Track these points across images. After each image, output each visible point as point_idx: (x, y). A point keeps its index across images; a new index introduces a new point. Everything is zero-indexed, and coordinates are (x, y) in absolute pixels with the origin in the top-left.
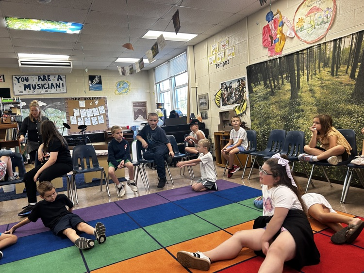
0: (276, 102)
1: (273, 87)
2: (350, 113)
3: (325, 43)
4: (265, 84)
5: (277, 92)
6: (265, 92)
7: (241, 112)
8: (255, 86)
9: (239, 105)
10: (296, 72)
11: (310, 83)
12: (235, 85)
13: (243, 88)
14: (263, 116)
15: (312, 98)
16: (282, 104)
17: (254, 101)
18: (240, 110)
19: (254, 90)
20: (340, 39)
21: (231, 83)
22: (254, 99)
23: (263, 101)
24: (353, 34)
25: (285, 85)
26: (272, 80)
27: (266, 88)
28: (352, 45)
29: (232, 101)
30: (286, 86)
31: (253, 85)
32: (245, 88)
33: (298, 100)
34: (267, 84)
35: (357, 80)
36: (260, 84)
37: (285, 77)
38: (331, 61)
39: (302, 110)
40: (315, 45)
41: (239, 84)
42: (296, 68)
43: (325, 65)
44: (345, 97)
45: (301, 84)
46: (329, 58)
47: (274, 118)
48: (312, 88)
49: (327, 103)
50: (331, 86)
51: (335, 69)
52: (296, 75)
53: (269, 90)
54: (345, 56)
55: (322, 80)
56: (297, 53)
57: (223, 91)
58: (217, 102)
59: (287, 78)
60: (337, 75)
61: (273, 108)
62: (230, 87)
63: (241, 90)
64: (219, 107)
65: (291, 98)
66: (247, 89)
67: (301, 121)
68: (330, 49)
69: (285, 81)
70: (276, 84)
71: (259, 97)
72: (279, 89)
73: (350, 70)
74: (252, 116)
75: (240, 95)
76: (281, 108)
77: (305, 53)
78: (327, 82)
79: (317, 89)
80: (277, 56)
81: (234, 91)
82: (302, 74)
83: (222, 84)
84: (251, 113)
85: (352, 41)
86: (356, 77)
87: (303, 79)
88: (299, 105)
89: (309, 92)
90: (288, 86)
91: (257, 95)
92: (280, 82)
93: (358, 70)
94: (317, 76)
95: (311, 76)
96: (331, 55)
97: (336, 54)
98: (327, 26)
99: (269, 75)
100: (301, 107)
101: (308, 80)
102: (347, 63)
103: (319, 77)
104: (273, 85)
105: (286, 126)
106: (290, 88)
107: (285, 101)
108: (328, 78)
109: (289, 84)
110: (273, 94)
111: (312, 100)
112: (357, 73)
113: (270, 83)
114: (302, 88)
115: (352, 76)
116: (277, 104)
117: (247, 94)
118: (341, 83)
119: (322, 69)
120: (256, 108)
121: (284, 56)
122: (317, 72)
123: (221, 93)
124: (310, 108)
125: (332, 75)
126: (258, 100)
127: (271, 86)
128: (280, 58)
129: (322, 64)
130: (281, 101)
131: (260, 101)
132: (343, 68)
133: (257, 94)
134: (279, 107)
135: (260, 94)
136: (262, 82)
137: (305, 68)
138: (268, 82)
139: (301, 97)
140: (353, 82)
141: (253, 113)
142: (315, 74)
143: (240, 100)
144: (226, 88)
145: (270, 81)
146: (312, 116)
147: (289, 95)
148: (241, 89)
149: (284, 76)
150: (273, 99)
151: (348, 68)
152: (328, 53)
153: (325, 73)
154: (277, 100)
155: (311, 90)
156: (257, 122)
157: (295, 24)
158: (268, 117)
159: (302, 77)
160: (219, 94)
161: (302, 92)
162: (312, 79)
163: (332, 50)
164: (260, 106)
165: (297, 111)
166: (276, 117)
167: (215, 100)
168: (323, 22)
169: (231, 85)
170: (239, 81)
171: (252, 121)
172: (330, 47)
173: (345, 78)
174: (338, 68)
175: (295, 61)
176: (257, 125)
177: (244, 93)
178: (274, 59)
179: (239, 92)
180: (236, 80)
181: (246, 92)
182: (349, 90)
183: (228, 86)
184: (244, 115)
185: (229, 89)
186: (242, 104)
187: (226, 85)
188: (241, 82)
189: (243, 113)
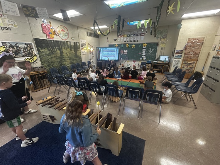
0: (55, 57)
2: (75, 60)
6: (48, 52)
8: (42, 49)
12: (22, 46)
13: (31, 49)
17: (42, 56)
19: (41, 51)
23: (49, 56)
29: (22, 55)
31: (39, 48)
32: (33, 49)
33: (63, 56)
34: (48, 49)
36: (45, 49)
39: (65, 59)
41: (27, 46)
42: (60, 46)
43: (69, 47)
44: (74, 56)
52: (61, 48)
53: (50, 52)
54: (72, 47)
56: (60, 41)
59: (58, 49)
61: (54, 59)
65: (61, 56)
67: (65, 62)
69: (57, 50)
70: (54, 50)
71: (46, 54)
72: (55, 52)
75: (29, 52)
76: (57, 59)
79: (68, 53)
83: (2, 42)
87: (63, 50)
88: (64, 58)
90: (59, 52)
91: (44, 54)
92: (55, 49)
98: (67, 37)
99: (49, 46)
102: (73, 48)
105: (60, 64)
107: (58, 56)
110: (53, 53)
111: (67, 56)
113: (50, 49)
114: (64, 53)
115: (74, 51)
120: (44, 59)
124: (67, 58)
127: (51, 51)
128: (53, 41)
131: (46, 56)
132: (72, 49)
139: (63, 55)
142: (67, 49)
143: (30, 55)
144: (11, 46)
145: (50, 48)
146: (68, 61)
147: (60, 55)
148: (29, 49)
149: (57, 48)
150: (53, 56)
155: (66, 54)
157: (58, 32)
163: (69, 44)
164: (46, 58)
165: (63, 60)
168: (66, 35)
170: (26, 44)
173: (73, 52)
175: (60, 44)
177: (32, 51)
178: (51, 40)
179: (27, 50)
180: (23, 43)
181: (34, 51)
182: (74, 54)
183: (14, 45)
184: (35, 62)
185: (15, 47)
186: (32, 57)
187: (10, 44)
188: (28, 45)
189: (34, 62)
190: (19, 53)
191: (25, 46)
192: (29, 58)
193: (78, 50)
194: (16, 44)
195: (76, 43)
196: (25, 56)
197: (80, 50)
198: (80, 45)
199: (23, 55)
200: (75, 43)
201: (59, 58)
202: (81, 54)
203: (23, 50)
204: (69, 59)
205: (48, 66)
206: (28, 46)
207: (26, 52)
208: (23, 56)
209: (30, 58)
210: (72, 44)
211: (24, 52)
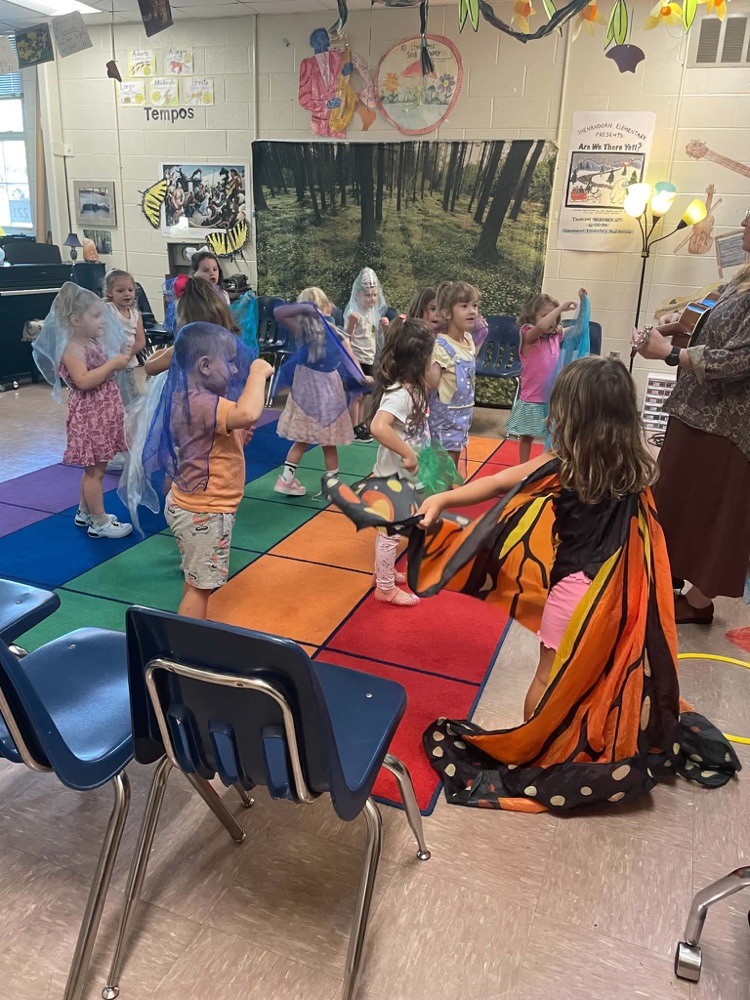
0: (324, 241)
1: (320, 207)
3: (436, 143)
4: (300, 196)
5: (329, 220)
6: (298, 213)
7: (230, 250)
8: (273, 194)
9: (224, 231)
10: (375, 186)
11: (403, 215)
12: (211, 180)
14: (291, 268)
15: (405, 246)
16: (339, 247)
17: (269, 230)
18: (226, 245)
19: (268, 202)
20: (465, 144)
21: (199, 171)
22: (269, 224)
23: (294, 233)
24: (486, 143)
25: (349, 208)
26: (318, 190)
27: (302, 205)
28: (482, 161)
29: (202, 218)
30: (351, 211)
31: (265, 190)
32: (244, 192)
33: (376, 245)
34: (304, 197)
35: (485, 227)
36: (286, 192)
37: (350, 191)
38: (444, 181)
40: (417, 139)
41: (226, 179)
42: (375, 178)
43: (434, 187)
44: (462, 253)
45: (384, 214)
46: (441, 175)
47: (317, 274)
48: (407, 225)
49: (431, 260)
50: (440, 229)
51: (451, 199)
52: (375, 191)
53: (308, 211)
54: (469, 179)
55: (426, 213)
56: (380, 146)
57: (172, 188)
58: (149, 212)
59: (354, 193)
60: (452, 210)
61: (316, 253)
62: (197, 183)
63: (231, 197)
64: (156, 227)
65: (360, 239)
66: (248, 197)
68: (445, 157)
69: (349, 200)
70: (328, 201)
71: (283, 222)
72: (335, 213)
73: (475, 206)
74: (260, 262)
75: (227, 207)
76: (335, 255)
77: (397, 152)
78: (436, 221)
79: (415, 229)
80: (334, 140)
81: (208, 195)
82: (388, 192)
83: (166, 167)
84: (257, 257)
85: (483, 155)
86: (484, 220)
87: (389, 204)
88: (377, 254)
89: (399, 233)
90: (356, 212)
91: (278, 218)
92: (338, 199)
93: (487, 210)
94: (417, 203)
95: (406, 201)
96: (446, 169)
97: (455, 170)
98: (443, 109)
99: (311, 176)
100: (380, 260)
101: (399, 208)
102: (472, 191)
103: (420, 206)
104: (319, 201)
106: (360, 216)
107: (345, 241)
108: (437, 213)
109: (359, 209)
110: (318, 221)
111: (404, 249)
112: (485, 215)
113: (313, 196)
114: (386, 222)
115: (478, 218)
116: (327, 246)
117: (247, 209)
118: (459, 227)
119: (426, 192)
120: (272, 246)
121: (351, 145)
122: (418, 197)
123: (166, 192)
124: (398, 263)
125: (445, 208)
126: (279, 229)
127: (315, 205)
128: (339, 144)
129: (427, 183)
130: (338, 242)
131: (284, 233)
132: (465, 200)
133: (276, 215)
134: (332, 252)
135: (285, 216)
136: (292, 190)
137: (394, 182)
138: (308, 193)
139: (381, 239)
140: (479, 229)
141: (265, 257)
142: (414, 200)
143: (226, 219)
144: (183, 181)
145: (312, 190)
146: (401, 279)
147: (354, 232)
148: (229, 193)
149: (348, 188)
150: (315, 234)
151: (472, 201)
152: (441, 163)
153: (433, 201)
154: (327, 237)
155: (403, 230)
156: (274, 279)
157: (380, 82)
158: (304, 271)
159: (388, 200)
160: (156, 191)
161: (385, 230)
162: (407, 207)
163: (448, 160)
164: (283, 243)
166: (323, 273)
167: (143, 205)
168: (437, 99)
169: (197, 176)
170: (223, 171)
171: (261, 274)
172: (446, 154)
173: (466, 220)
174: (456, 197)
175: (375, 163)
176: (273, 285)
177: (238, 204)
178: (326, 144)
179: (223, 199)
180: (214, 168)
181: (244, 202)
182: (470, 242)
183: (188, 176)
184: (238, 258)
185: (190, 185)
186: (232, 232)
187: (181, 174)
188: (230, 175)
189: (236, 252)
190: (197, 206)
191: (220, 179)
192: (220, 234)
193: (517, 210)
194: (195, 173)
195: (521, 146)
196: (214, 221)
197: (545, 213)
198: (552, 163)
199: (204, 218)
200: (506, 150)
201: (347, 254)
202: (540, 247)
203: (210, 199)
204: (417, 273)
205: (280, 284)
206: (230, 178)
207: (218, 206)
208: (206, 224)
209: (225, 235)
210: (474, 157)
211: (212, 204)
